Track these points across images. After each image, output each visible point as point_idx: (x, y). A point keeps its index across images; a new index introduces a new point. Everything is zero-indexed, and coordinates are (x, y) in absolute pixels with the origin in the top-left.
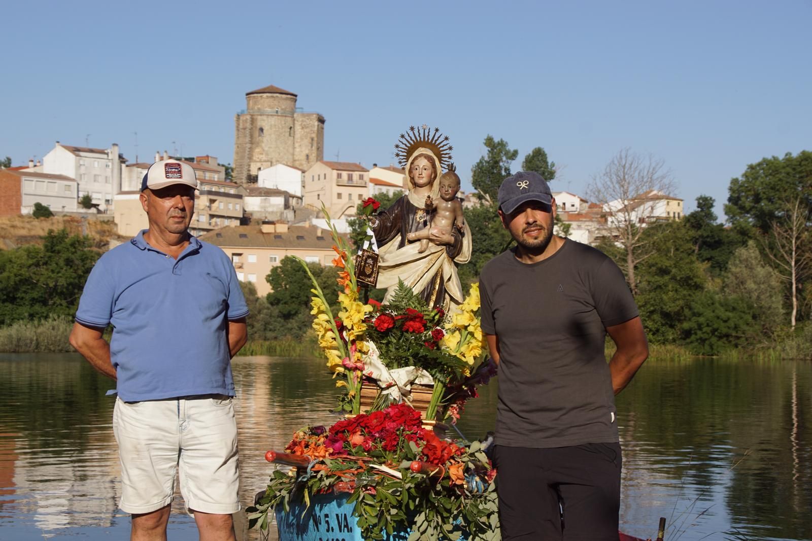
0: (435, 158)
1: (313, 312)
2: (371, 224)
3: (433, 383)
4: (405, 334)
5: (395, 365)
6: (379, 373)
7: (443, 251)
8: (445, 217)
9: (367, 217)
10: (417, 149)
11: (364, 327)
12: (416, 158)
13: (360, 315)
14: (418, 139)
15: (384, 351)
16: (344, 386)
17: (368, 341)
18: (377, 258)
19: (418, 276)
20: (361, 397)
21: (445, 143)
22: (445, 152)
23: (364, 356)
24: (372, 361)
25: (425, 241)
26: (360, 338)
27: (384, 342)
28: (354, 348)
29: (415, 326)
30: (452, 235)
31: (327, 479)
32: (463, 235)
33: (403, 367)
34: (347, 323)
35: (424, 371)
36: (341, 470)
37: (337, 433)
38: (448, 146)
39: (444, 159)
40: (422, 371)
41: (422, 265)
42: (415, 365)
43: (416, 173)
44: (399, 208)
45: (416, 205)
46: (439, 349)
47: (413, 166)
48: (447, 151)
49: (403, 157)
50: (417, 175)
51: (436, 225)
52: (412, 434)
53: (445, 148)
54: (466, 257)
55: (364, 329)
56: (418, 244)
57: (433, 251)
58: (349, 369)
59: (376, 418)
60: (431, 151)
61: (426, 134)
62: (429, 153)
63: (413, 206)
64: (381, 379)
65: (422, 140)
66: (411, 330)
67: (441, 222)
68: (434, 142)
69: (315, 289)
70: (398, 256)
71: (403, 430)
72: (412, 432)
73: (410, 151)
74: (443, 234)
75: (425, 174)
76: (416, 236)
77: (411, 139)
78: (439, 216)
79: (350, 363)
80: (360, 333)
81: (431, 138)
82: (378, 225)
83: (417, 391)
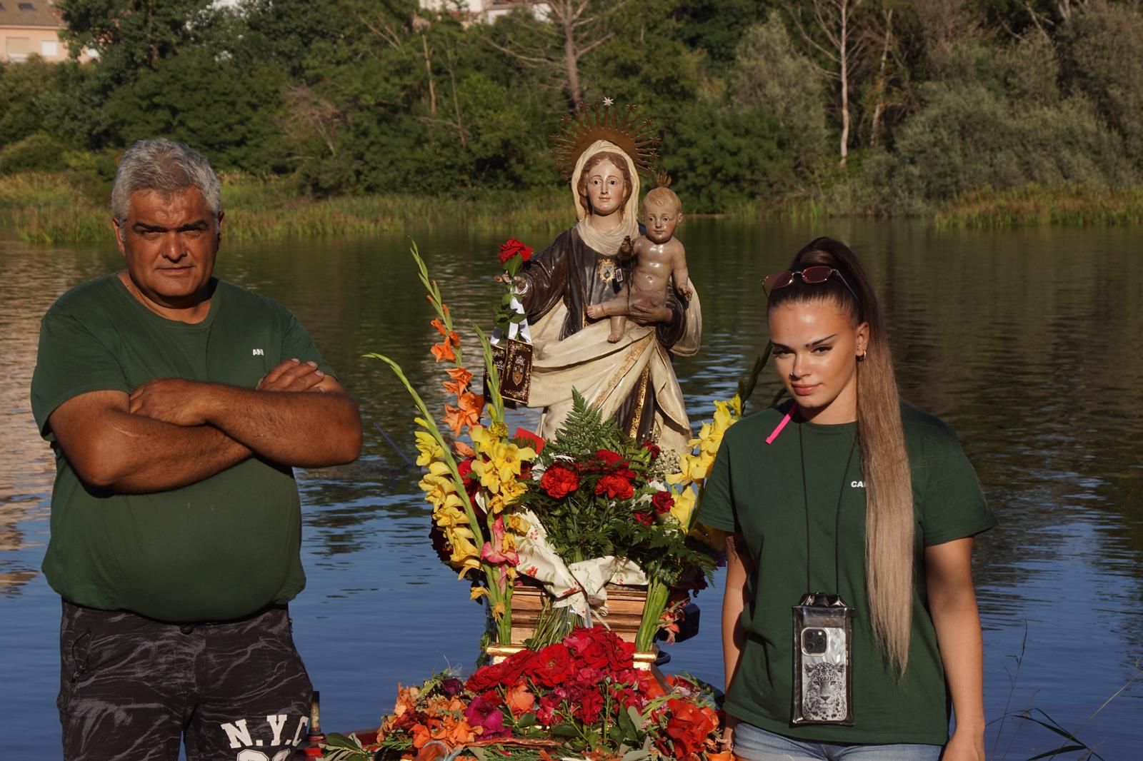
0: (627, 158)
1: (421, 461)
2: (517, 291)
3: (645, 583)
4: (599, 499)
5: (578, 555)
6: (548, 570)
7: (650, 337)
8: (656, 274)
9: (511, 277)
10: (594, 141)
11: (521, 489)
13: (512, 466)
14: (595, 123)
15: (556, 528)
18: (530, 354)
20: (514, 611)
23: (520, 538)
24: (536, 549)
25: (619, 320)
28: (498, 523)
29: (618, 486)
30: (668, 306)
32: (686, 305)
33: (591, 557)
34: (488, 481)
35: (631, 562)
37: (482, 691)
40: (626, 563)
41: (616, 362)
42: (614, 554)
43: (596, 191)
44: (563, 253)
45: (596, 249)
47: (587, 176)
51: (638, 289)
54: (693, 346)
55: (522, 492)
56: (605, 324)
57: (634, 337)
58: (492, 565)
59: (552, 658)
63: (590, 250)
64: (555, 583)
66: (612, 493)
67: (647, 283)
69: (423, 417)
70: (568, 348)
71: (610, 682)
74: (655, 306)
75: (612, 191)
76: (603, 310)
77: (582, 124)
78: (644, 272)
79: (493, 553)
80: (514, 500)
82: (529, 289)
83: (616, 597)
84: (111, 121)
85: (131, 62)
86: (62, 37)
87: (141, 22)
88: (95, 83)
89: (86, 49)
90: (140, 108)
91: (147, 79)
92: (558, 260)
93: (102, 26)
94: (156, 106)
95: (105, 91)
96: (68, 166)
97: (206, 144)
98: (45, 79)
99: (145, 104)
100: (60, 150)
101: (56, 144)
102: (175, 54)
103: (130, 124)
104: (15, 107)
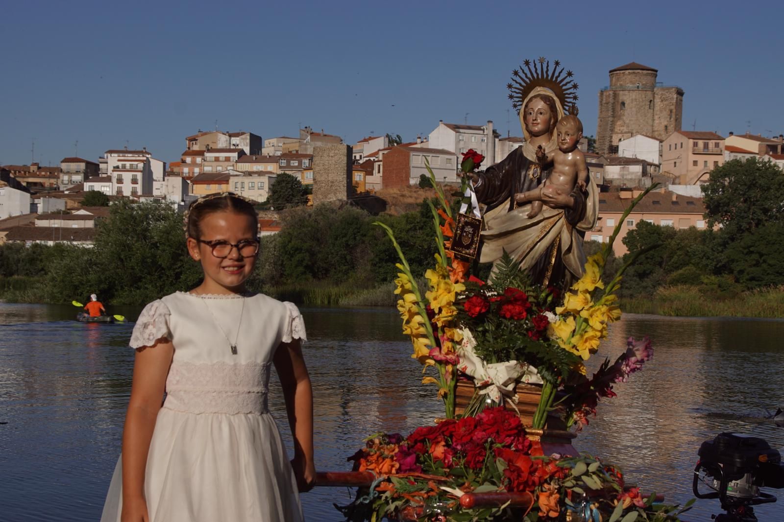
0: (555, 98)
1: (398, 291)
2: (471, 183)
3: (542, 383)
4: (503, 320)
5: (494, 359)
6: (473, 368)
7: (560, 216)
8: (563, 173)
10: (534, 88)
11: (454, 311)
12: (531, 100)
13: (449, 295)
14: (535, 75)
15: (481, 340)
16: (432, 384)
17: (461, 329)
18: (479, 225)
19: (528, 247)
21: (568, 79)
22: (568, 92)
23: (458, 347)
24: (466, 353)
25: (536, 203)
26: (452, 324)
27: (480, 329)
28: (444, 336)
29: (514, 311)
30: (571, 196)
31: (392, 502)
33: (502, 361)
34: (434, 306)
35: (531, 366)
36: (410, 493)
37: (416, 442)
38: (572, 83)
39: (568, 100)
40: (527, 367)
41: (533, 233)
42: (517, 359)
43: (530, 118)
44: (511, 163)
45: (529, 158)
46: (546, 339)
47: (527, 110)
48: (571, 91)
49: (517, 99)
50: (531, 120)
51: (551, 182)
52: (504, 447)
53: (569, 86)
56: (527, 207)
57: (546, 215)
58: (440, 363)
59: (467, 426)
60: (550, 91)
61: (545, 70)
62: (549, 93)
63: (526, 159)
64: (476, 376)
65: (540, 77)
66: (509, 316)
67: (558, 180)
68: (554, 79)
69: (402, 263)
71: (492, 443)
72: (503, 444)
73: (525, 92)
74: (560, 194)
75: (540, 119)
76: (525, 197)
77: (526, 76)
78: (556, 172)
79: (441, 355)
80: (450, 318)
81: (550, 73)
82: (481, 184)
83: (523, 391)
84: (727, 260)
85: (740, 230)
86: (705, 218)
87: (746, 209)
88: (720, 240)
89: (716, 223)
90: (743, 253)
91: (747, 239)
92: (507, 167)
93: (726, 212)
94: (752, 252)
95: (724, 245)
96: (703, 283)
97: (777, 273)
98: (696, 239)
99: (745, 251)
100: (699, 275)
101: (697, 272)
102: (764, 225)
103: (737, 262)
104: (679, 253)
